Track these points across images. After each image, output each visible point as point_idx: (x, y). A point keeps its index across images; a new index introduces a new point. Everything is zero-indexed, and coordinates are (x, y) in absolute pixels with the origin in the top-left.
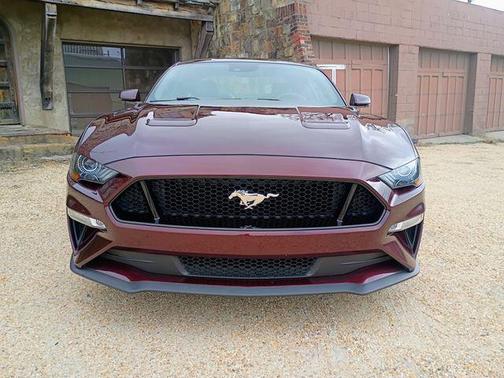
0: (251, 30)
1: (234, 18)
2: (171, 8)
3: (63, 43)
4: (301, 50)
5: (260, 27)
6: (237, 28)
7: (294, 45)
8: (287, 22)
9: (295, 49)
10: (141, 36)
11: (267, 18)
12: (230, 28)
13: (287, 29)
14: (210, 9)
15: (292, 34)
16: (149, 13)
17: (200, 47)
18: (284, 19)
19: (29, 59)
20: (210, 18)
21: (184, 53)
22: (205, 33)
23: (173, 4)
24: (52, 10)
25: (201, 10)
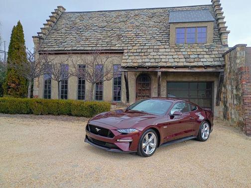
0: (232, 76)
1: (228, 71)
2: (204, 68)
4: (243, 86)
6: (229, 75)
8: (240, 74)
9: (241, 85)
10: (197, 78)
11: (235, 71)
12: (227, 75)
13: (240, 77)
15: (241, 79)
16: (194, 71)
19: (155, 88)
20: (222, 70)
21: (216, 83)
22: (220, 76)
24: (159, 74)
25: (218, 68)
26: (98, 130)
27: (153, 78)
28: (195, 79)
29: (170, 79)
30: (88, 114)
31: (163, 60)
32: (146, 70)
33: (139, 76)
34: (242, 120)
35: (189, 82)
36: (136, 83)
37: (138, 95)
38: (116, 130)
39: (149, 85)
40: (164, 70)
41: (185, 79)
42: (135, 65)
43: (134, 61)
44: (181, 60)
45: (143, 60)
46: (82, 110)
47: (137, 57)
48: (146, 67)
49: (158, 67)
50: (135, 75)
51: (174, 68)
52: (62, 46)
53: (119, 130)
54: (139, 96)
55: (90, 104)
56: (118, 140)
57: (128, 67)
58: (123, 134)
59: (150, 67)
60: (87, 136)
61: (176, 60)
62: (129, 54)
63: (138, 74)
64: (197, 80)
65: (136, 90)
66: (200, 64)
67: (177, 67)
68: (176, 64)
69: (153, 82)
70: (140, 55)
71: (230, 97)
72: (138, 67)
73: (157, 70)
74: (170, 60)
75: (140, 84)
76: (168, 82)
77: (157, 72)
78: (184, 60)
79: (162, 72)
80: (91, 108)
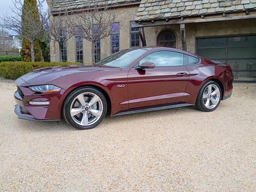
24: (183, 27)
27: (178, 34)
29: (201, 34)
31: (188, 8)
32: (165, 23)
35: (227, 37)
38: (27, 87)
39: (173, 44)
40: (188, 21)
41: (221, 33)
42: (152, 17)
43: (151, 13)
44: (213, 5)
45: (162, 11)
47: (155, 8)
48: (164, 20)
49: (180, 18)
50: (156, 32)
51: (202, 16)
52: (75, 4)
53: (32, 88)
56: (31, 103)
57: (142, 22)
58: (38, 93)
59: (170, 19)
61: (205, 6)
62: (147, 5)
63: (159, 31)
64: (237, 33)
66: (240, 7)
67: (206, 15)
68: (205, 11)
69: (178, 40)
70: (160, 4)
72: (156, 20)
73: (179, 22)
74: (197, 7)
75: (162, 43)
76: (197, 39)
78: (217, 5)
79: (186, 25)
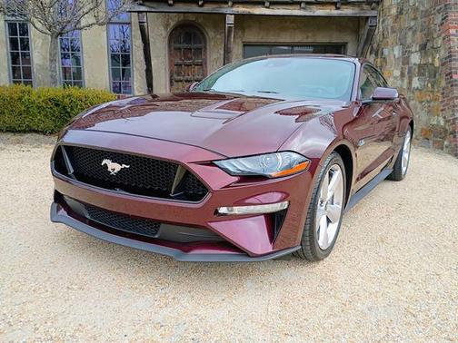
0: (406, 21)
1: (394, 11)
2: (334, 7)
3: (244, 45)
4: (450, 40)
5: (415, 19)
6: (395, 21)
7: (443, 35)
8: (439, 12)
9: (444, 39)
10: (310, 35)
11: (421, 8)
12: (390, 22)
13: (438, 19)
14: (374, 4)
15: (442, 24)
16: (312, 14)
17: (363, 41)
18: (438, 8)
19: (216, 60)
20: (374, 13)
21: (350, 48)
22: (367, 27)
23: (335, 4)
24: (230, 20)
25: (365, 7)
26: (114, 167)
27: (210, 34)
28: (307, 37)
29: (252, 37)
30: (50, 124)
32: (195, 9)
33: (176, 28)
34: (442, 123)
36: (170, 47)
37: (175, 77)
38: (211, 164)
39: (200, 51)
40: (242, 10)
46: (27, 111)
48: (196, 2)
49: (227, 3)
50: (167, 26)
51: (267, 4)
53: (225, 164)
54: (177, 81)
55: (51, 94)
56: (224, 210)
58: (247, 178)
59: (205, 2)
60: (58, 198)
63: (172, 24)
64: (310, 40)
65: (170, 66)
67: (273, 3)
69: (210, 45)
71: (397, 73)
73: (224, 11)
75: (180, 49)
76: (245, 45)
77: (224, 15)
79: (238, 17)
80: (57, 105)
